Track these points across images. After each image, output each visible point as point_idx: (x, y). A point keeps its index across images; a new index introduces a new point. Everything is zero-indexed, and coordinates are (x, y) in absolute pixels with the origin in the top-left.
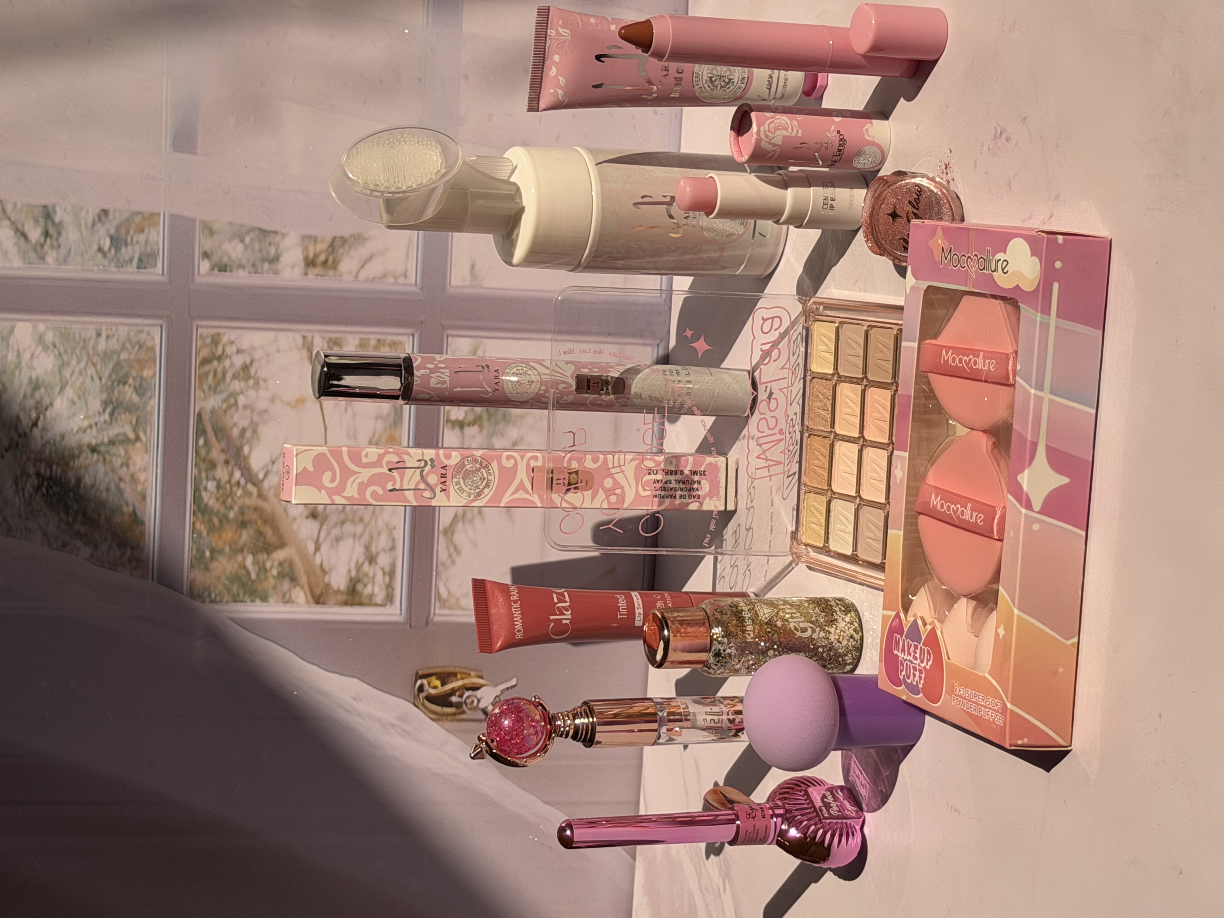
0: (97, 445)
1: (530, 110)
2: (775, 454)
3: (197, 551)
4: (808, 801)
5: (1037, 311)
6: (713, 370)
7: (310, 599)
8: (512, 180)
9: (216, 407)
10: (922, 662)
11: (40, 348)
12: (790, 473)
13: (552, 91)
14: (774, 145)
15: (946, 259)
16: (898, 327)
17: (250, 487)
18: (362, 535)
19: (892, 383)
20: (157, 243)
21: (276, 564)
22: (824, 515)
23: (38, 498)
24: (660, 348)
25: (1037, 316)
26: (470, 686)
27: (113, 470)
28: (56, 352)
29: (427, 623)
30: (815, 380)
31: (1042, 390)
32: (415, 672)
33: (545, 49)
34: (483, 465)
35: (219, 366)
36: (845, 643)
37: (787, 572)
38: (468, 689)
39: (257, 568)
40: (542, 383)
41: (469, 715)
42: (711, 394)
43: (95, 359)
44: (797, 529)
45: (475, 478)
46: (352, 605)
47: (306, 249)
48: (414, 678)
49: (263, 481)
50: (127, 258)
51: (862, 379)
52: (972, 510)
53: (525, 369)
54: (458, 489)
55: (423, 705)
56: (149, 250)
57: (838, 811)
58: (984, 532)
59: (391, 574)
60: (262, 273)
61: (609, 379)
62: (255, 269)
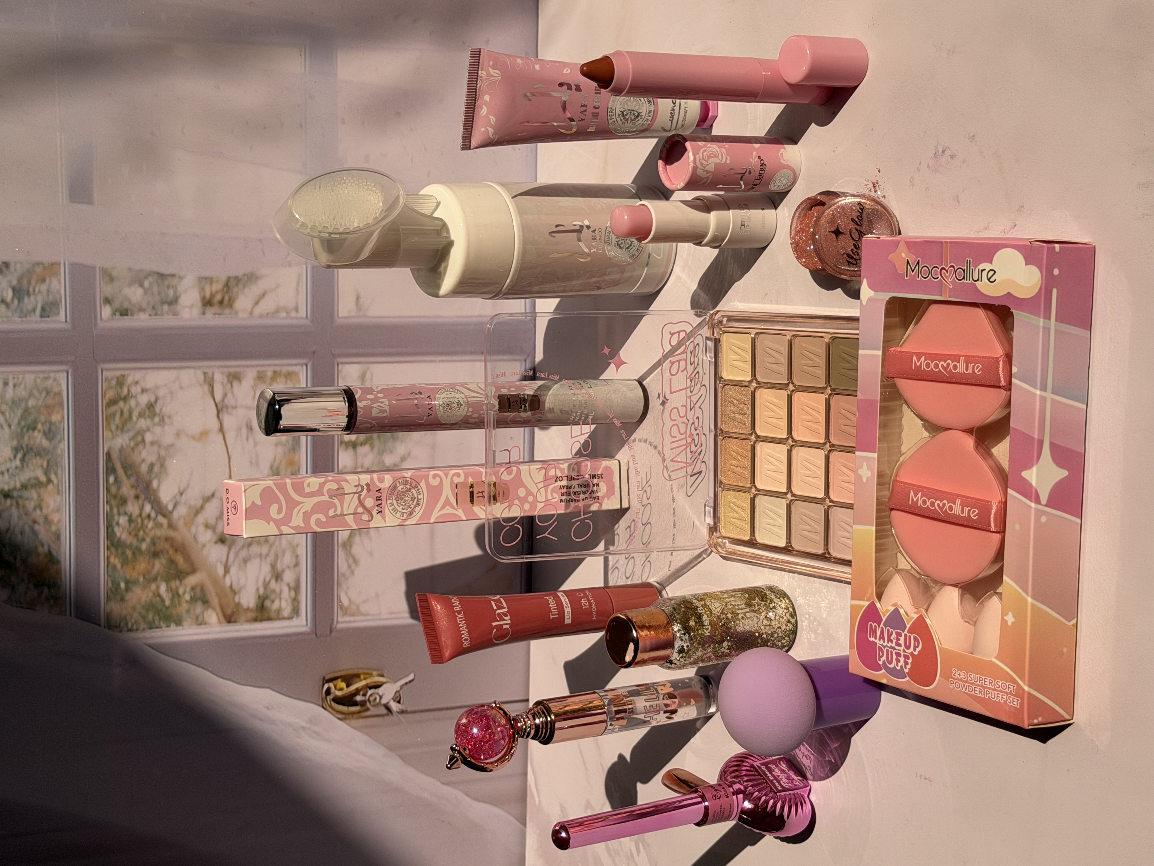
0: (9, 490)
1: (464, 148)
3: (113, 582)
7: (222, 619)
8: (436, 215)
9: (124, 444)
10: (908, 648)
13: (483, 129)
16: (830, 336)
17: (160, 519)
18: (267, 555)
19: (826, 388)
20: (59, 292)
21: (188, 589)
22: (747, 510)
24: (527, 361)
25: (1040, 322)
26: (373, 684)
27: (26, 514)
29: (331, 631)
30: (728, 387)
32: (322, 678)
33: (476, 89)
35: (125, 406)
38: (370, 688)
39: (170, 595)
40: (469, 405)
41: (373, 711)
42: (611, 404)
43: (4, 407)
44: (715, 523)
45: (407, 499)
46: (261, 620)
47: (202, 290)
48: (321, 683)
49: (172, 512)
50: (30, 307)
51: (788, 385)
52: (962, 505)
53: (453, 393)
54: (392, 510)
55: (331, 706)
56: (51, 298)
57: (787, 783)
58: (980, 526)
59: (296, 588)
60: (162, 315)
61: (526, 397)
62: (155, 311)
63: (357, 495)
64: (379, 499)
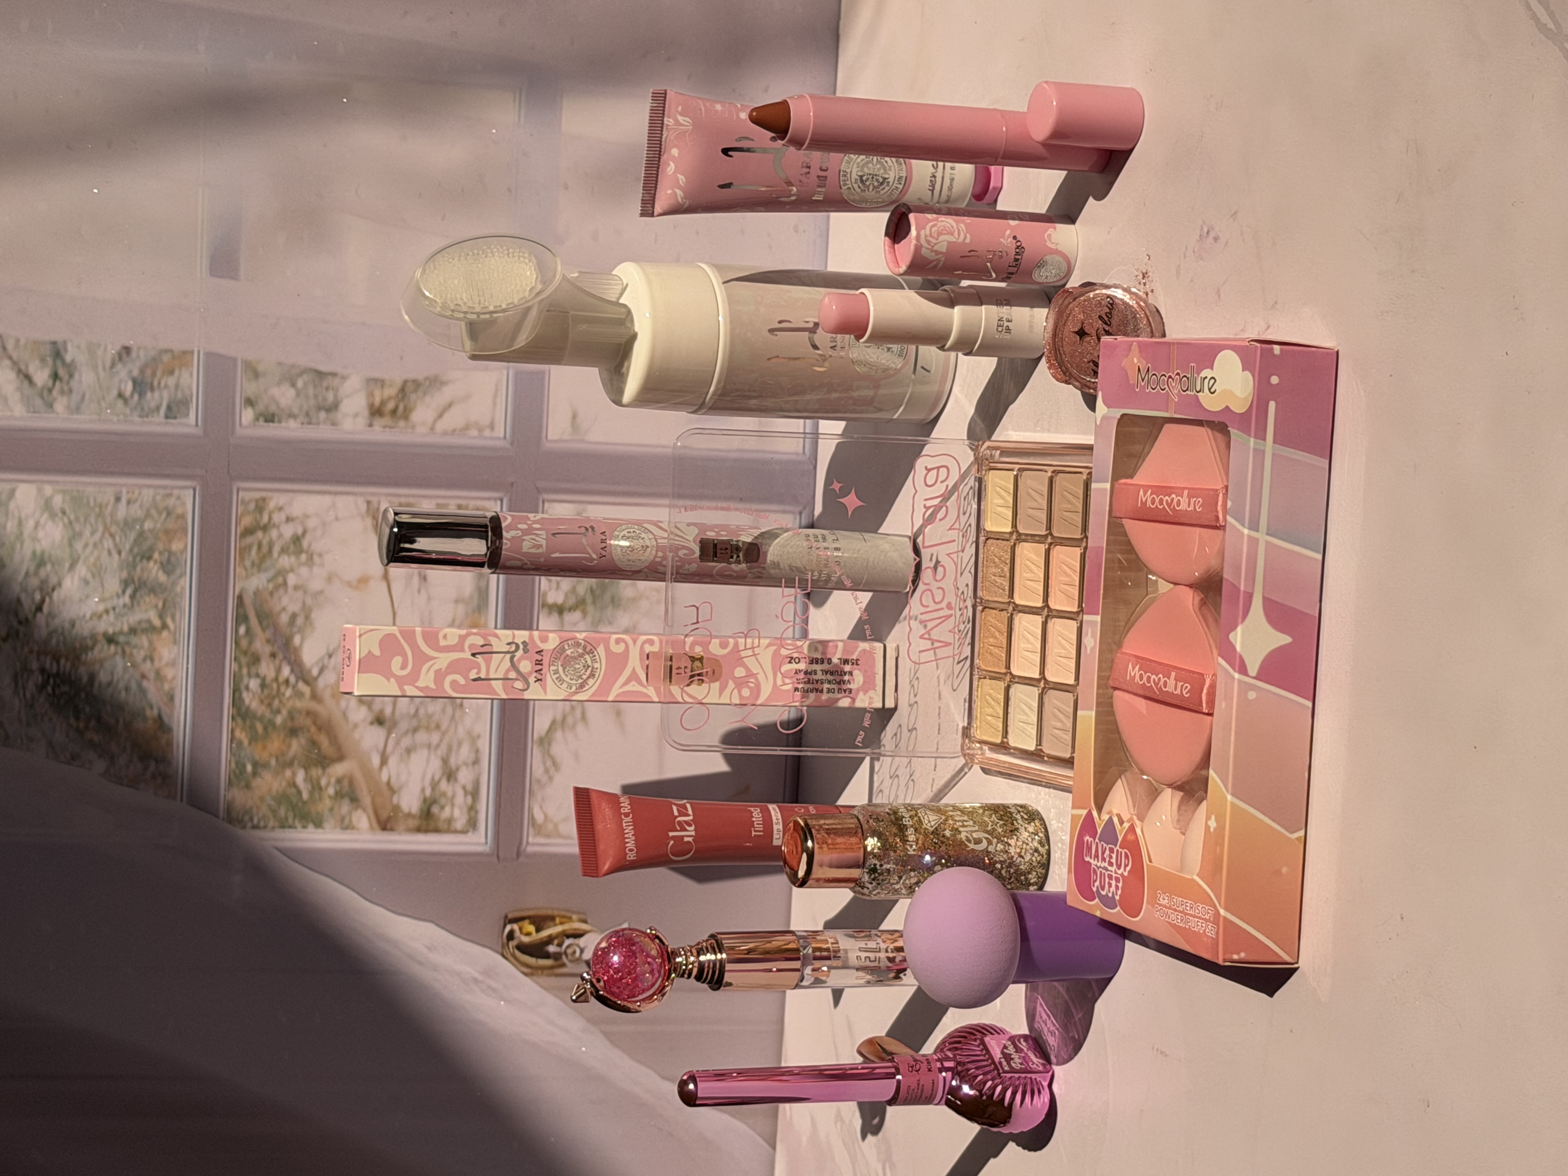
0: (114, 633)
1: (643, 214)
2: (942, 633)
3: (237, 763)
4: (984, 1052)
5: (1250, 435)
6: (867, 536)
7: (375, 825)
8: (621, 301)
9: (261, 587)
10: (1119, 867)
11: (46, 515)
12: (961, 658)
13: (669, 192)
14: (937, 253)
15: (1143, 380)
16: (1088, 471)
17: (301, 686)
18: (438, 746)
19: (1082, 539)
20: (190, 388)
21: (333, 780)
22: (1002, 704)
23: (42, 699)
24: (803, 515)
25: (1249, 441)
26: (572, 932)
27: (134, 665)
28: (66, 520)
29: (518, 854)
30: (990, 542)
31: (1257, 531)
32: (503, 915)
33: (661, 141)
34: (588, 650)
35: (264, 537)
36: (1028, 857)
37: (957, 779)
38: (568, 936)
39: (310, 787)
40: (659, 548)
41: (570, 968)
42: (865, 564)
43: (113, 529)
44: (969, 723)
45: (577, 666)
46: (427, 831)
47: (370, 395)
48: (502, 923)
49: (316, 678)
50: (153, 404)
51: (1046, 536)
52: (1177, 680)
53: (638, 532)
54: (557, 678)
55: (513, 955)
56: (179, 395)
57: (1021, 1064)
58: (1191, 707)
59: (475, 794)
60: (318, 424)
61: (740, 544)
62: (309, 419)
63: (508, 656)
64: (539, 663)
